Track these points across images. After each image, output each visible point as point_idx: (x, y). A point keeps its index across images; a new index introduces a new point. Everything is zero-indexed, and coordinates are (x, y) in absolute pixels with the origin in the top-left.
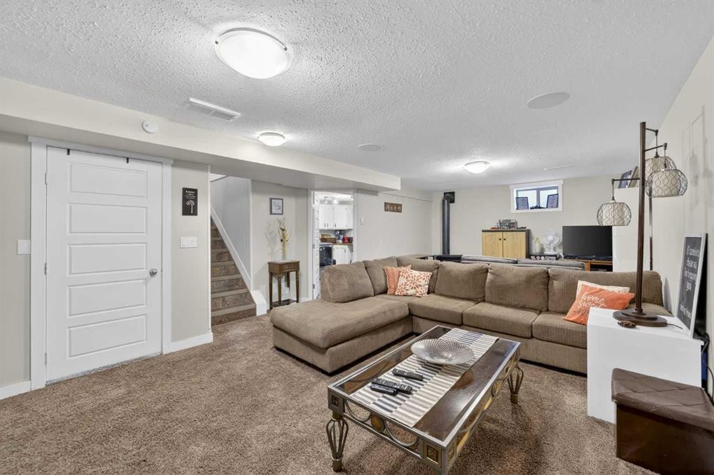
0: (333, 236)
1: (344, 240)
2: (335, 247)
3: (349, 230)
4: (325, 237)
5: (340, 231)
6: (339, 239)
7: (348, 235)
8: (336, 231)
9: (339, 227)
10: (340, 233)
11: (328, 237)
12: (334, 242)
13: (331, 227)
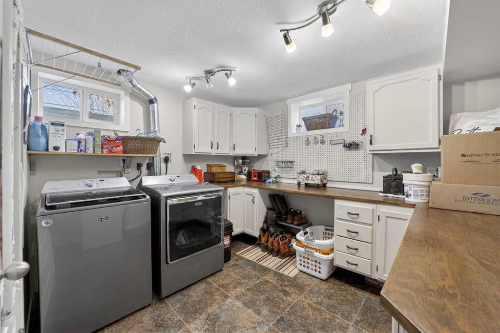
0: (230, 168)
1: (249, 175)
2: (231, 191)
3: (261, 157)
4: (214, 170)
5: (244, 158)
6: (241, 173)
7: (258, 167)
8: (235, 158)
9: (240, 151)
10: (244, 163)
11: (220, 170)
12: (230, 180)
13: (225, 150)
